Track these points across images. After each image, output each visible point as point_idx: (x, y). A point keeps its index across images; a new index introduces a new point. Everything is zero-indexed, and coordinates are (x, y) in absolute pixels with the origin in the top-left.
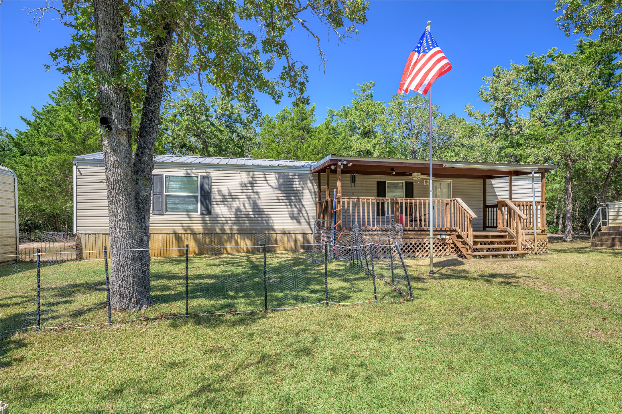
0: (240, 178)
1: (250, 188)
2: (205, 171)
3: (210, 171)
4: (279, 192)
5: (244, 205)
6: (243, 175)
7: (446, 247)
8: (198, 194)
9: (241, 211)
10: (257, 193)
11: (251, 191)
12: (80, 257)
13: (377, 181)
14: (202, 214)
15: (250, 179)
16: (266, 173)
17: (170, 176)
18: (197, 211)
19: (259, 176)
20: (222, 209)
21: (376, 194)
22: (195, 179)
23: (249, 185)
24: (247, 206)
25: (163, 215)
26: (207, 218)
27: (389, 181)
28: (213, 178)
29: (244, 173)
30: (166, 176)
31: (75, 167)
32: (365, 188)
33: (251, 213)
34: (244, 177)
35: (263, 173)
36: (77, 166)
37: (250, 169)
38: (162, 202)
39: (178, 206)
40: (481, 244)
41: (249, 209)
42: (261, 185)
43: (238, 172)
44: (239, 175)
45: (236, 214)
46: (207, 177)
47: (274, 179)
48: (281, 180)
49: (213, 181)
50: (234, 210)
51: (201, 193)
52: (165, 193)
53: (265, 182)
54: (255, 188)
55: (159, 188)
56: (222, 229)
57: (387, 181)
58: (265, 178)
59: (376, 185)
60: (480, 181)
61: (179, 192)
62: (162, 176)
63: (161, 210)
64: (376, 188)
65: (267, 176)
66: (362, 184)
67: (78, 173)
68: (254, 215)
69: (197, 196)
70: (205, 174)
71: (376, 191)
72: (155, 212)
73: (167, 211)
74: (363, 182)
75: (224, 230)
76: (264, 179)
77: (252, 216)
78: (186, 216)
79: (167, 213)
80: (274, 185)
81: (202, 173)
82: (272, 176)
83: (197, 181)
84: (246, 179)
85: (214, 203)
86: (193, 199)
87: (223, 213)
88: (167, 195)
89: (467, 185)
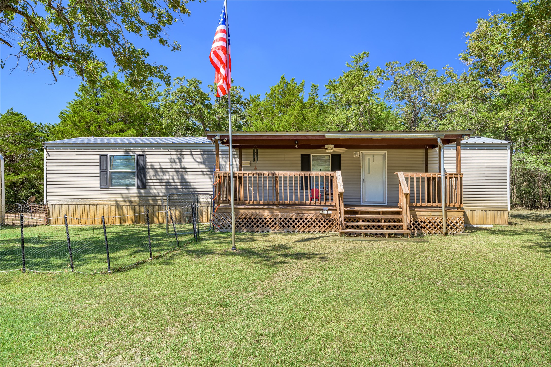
0: (169, 156)
1: (179, 164)
2: (140, 150)
3: (146, 150)
4: (204, 167)
5: (173, 180)
6: (172, 153)
7: (331, 223)
8: (136, 171)
9: (170, 185)
10: (185, 168)
11: (179, 167)
12: (48, 223)
13: (302, 155)
14: (138, 187)
15: (179, 156)
16: (192, 150)
17: (114, 156)
18: (134, 186)
19: (186, 152)
20: (155, 184)
21: (300, 168)
22: (133, 157)
23: (177, 161)
24: (176, 181)
25: (108, 188)
26: (142, 191)
27: (314, 154)
28: (147, 156)
29: (174, 150)
30: (110, 155)
31: (45, 150)
32: (289, 162)
33: (179, 187)
34: (174, 154)
35: (189, 150)
36: (46, 150)
37: (179, 147)
38: (107, 178)
39: (120, 181)
40: (363, 221)
41: (178, 183)
42: (188, 162)
43: (168, 150)
44: (169, 153)
45: (167, 188)
46: (143, 155)
47: (200, 156)
48: (205, 156)
49: (147, 159)
50: (164, 184)
51: (137, 170)
52: (109, 170)
53: (192, 159)
54: (182, 164)
55: (105, 166)
56: (155, 201)
57: (311, 155)
58: (192, 154)
59: (300, 159)
60: (421, 152)
61: (121, 169)
62: (107, 155)
63: (107, 184)
64: (300, 162)
65: (193, 153)
66: (285, 158)
67: (48, 155)
68: (182, 189)
69: (135, 172)
70: (141, 153)
71: (300, 165)
72: (102, 186)
73: (111, 185)
74: (286, 156)
75: (157, 201)
76: (190, 156)
77: (181, 190)
78: (126, 190)
79: (111, 187)
80: (200, 161)
81: (138, 151)
82: (197, 153)
83: (135, 159)
84: (175, 156)
85: (148, 178)
86: (132, 175)
87: (156, 187)
88: (111, 172)
89: (405, 156)
